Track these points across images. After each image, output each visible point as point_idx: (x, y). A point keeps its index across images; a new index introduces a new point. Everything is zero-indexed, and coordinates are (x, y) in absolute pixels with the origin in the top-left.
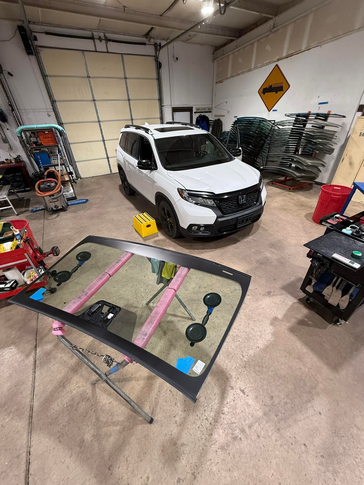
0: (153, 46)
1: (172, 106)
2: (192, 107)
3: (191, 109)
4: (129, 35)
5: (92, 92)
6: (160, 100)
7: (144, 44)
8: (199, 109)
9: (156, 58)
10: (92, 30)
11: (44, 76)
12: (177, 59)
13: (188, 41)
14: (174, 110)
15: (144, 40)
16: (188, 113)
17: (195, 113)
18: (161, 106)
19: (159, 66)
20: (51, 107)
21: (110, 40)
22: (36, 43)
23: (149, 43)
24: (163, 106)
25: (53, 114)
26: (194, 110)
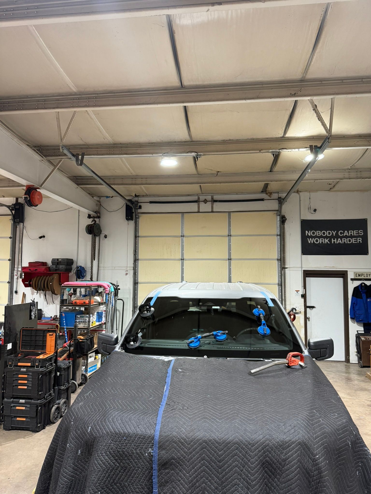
0: (277, 201)
1: (303, 269)
2: (347, 271)
3: (344, 274)
4: (242, 193)
5: (182, 250)
6: (282, 261)
7: (262, 200)
8: (362, 275)
9: (279, 212)
10: (198, 195)
11: (136, 237)
12: (315, 210)
13: (332, 190)
14: (306, 274)
15: (264, 196)
16: (339, 281)
17: (352, 280)
18: (283, 269)
19: (283, 220)
20: (132, 265)
21: (216, 201)
22: (139, 211)
23: (270, 198)
24: (287, 268)
25: (131, 272)
26: (351, 275)
